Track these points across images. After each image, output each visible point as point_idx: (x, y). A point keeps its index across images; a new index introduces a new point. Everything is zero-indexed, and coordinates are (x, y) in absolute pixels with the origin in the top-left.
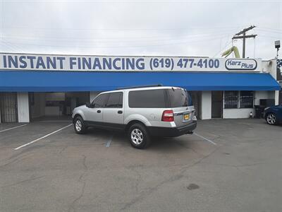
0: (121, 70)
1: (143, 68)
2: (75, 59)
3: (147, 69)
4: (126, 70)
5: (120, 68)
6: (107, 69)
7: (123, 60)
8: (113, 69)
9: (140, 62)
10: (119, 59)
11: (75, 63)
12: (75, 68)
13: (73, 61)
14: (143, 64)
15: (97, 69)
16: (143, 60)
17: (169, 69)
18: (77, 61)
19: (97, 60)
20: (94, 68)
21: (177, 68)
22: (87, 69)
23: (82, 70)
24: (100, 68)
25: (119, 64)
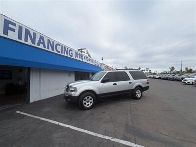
0: (60, 54)
1: (72, 56)
2: (15, 25)
3: (74, 57)
4: (63, 54)
5: (59, 52)
6: (50, 50)
7: (62, 46)
8: (55, 51)
9: (71, 52)
10: (60, 45)
11: (14, 30)
12: (13, 36)
13: (10, 26)
14: (72, 53)
15: (41, 46)
16: (72, 51)
17: (81, 60)
18: (17, 29)
21: (84, 61)
22: (29, 42)
23: (23, 41)
24: (45, 47)
25: (59, 48)
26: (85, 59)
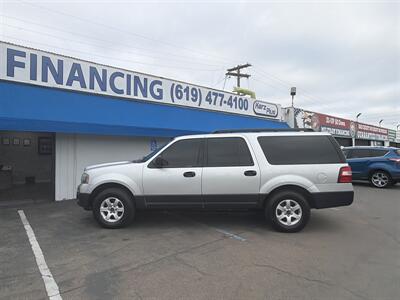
0: (125, 95)
1: (160, 97)
2: (23, 55)
3: (166, 99)
4: (132, 96)
5: (122, 92)
6: (97, 90)
7: (129, 77)
8: (109, 92)
9: (156, 87)
10: (122, 75)
11: (22, 65)
12: (22, 76)
13: (17, 59)
14: (160, 91)
15: (76, 86)
16: (160, 83)
17: (195, 105)
18: (27, 61)
19: (76, 67)
20: (69, 83)
21: (205, 105)
22: (51, 82)
23: (39, 82)
24: (83, 85)
25: (120, 83)
26: (209, 100)
